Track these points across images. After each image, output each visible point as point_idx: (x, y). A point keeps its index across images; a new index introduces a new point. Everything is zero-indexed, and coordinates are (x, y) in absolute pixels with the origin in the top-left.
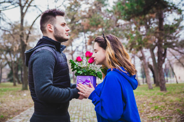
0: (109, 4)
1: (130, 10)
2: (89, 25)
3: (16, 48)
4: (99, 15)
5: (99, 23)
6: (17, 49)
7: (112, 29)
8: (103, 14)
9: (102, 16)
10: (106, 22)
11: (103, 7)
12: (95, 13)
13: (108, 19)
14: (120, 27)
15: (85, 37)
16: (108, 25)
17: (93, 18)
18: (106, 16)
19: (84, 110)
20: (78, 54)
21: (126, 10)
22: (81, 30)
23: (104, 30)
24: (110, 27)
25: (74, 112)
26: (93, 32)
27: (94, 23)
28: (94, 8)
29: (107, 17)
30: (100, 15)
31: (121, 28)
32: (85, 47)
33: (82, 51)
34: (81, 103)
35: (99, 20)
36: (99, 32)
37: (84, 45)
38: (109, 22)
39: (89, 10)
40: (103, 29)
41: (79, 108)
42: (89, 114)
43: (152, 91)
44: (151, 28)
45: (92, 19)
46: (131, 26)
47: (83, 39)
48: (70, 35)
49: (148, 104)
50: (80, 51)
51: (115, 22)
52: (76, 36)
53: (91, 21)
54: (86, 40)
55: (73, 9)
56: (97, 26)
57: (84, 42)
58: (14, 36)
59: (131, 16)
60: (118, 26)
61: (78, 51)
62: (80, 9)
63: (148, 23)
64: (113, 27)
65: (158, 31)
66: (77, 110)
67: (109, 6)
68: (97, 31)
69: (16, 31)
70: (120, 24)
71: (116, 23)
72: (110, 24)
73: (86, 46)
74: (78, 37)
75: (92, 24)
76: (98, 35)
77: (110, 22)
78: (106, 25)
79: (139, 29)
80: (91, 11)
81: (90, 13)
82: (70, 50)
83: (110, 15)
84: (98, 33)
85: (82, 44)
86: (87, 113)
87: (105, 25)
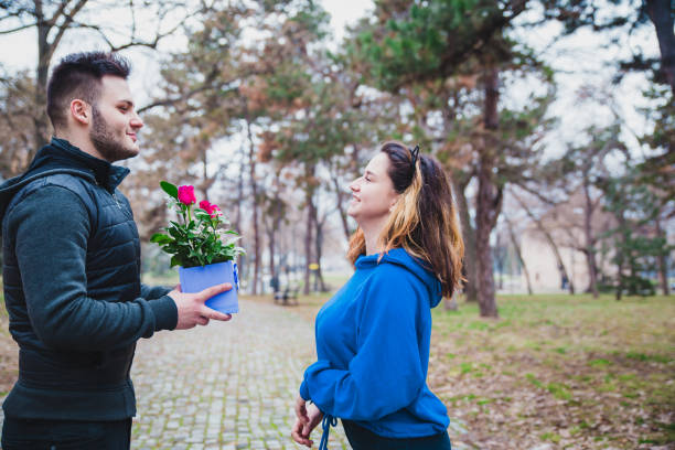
0: (331, 34)
1: (400, 61)
2: (263, 97)
3: (19, 160)
4: (297, 66)
5: (299, 94)
6: (24, 164)
7: (339, 116)
8: (311, 63)
9: (309, 71)
10: (319, 90)
11: (312, 40)
12: (287, 60)
13: (328, 80)
14: (363, 108)
15: (250, 136)
16: (326, 102)
17: (279, 74)
18: (321, 72)
19: (243, 372)
20: (224, 188)
21: (387, 59)
22: (239, 111)
23: (312, 115)
24: (333, 109)
25: (211, 379)
26: (276, 119)
27: (280, 91)
28: (282, 41)
29: (325, 76)
30: (302, 69)
31: (367, 112)
32: (248, 169)
33: (237, 180)
34: (231, 351)
35: (297, 84)
36: (294, 120)
37: (246, 160)
38: (329, 92)
39: (268, 49)
40: (307, 113)
41: (225, 365)
42: (258, 387)
43: (453, 316)
44: (459, 117)
45: (274, 80)
46: (398, 108)
47: (243, 141)
48: (199, 125)
49: (442, 357)
50: (232, 181)
51: (348, 92)
52: (221, 129)
53: (272, 85)
54: (252, 146)
55: (215, 41)
56: (289, 102)
57: (247, 150)
58: (14, 120)
59: (402, 79)
60: (357, 106)
61: (224, 179)
62: (238, 43)
63: (451, 102)
64: (341, 110)
65: (480, 129)
66: (220, 373)
67: (332, 39)
68: (290, 117)
69: (20, 104)
70: (365, 101)
71: (353, 95)
72: (332, 98)
73: (253, 165)
74: (229, 135)
75: (274, 93)
76: (294, 131)
77: (333, 93)
78: (321, 102)
79: (425, 119)
80: (274, 52)
81: (269, 59)
82: (200, 174)
83: (335, 68)
84: (295, 125)
85: (238, 157)
86: (251, 380)
87: (315, 99)
